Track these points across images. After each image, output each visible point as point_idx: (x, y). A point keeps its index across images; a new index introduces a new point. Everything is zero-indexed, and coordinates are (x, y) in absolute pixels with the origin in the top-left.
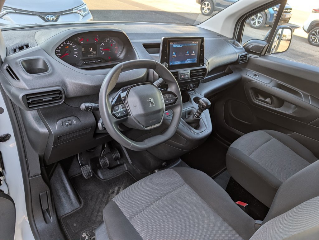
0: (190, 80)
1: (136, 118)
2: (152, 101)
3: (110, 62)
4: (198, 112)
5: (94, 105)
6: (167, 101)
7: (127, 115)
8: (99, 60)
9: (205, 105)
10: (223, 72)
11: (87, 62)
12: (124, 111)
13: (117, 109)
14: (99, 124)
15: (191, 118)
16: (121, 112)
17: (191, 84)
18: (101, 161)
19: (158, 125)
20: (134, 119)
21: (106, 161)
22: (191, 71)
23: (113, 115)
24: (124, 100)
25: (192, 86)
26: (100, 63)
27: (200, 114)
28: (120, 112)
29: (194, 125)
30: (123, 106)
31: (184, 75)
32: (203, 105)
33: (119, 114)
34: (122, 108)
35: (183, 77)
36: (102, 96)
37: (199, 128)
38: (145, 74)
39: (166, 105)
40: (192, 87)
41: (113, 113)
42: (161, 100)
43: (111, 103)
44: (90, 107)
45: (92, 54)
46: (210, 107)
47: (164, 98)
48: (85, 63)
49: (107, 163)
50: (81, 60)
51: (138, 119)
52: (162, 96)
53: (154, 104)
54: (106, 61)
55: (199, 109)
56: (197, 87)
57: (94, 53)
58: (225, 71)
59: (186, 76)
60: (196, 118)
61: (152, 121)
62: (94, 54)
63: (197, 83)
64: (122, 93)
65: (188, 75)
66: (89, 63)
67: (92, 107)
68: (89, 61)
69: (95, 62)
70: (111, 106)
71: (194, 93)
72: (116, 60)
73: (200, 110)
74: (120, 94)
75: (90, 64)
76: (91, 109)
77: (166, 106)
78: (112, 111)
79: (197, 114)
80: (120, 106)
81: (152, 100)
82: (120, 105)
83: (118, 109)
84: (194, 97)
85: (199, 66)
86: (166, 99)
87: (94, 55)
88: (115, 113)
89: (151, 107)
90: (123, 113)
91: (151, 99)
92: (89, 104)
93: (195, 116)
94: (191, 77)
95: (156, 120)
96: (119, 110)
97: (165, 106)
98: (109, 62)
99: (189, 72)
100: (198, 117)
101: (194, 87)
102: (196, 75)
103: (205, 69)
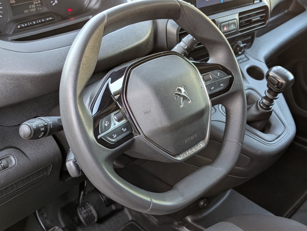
0: (240, 34)
1: (153, 139)
2: (183, 94)
3: (72, 19)
4: (266, 98)
5: (49, 120)
6: (213, 88)
7: (131, 135)
8: (49, 17)
9: (284, 82)
10: (286, 11)
11: (23, 25)
12: (124, 126)
13: (106, 125)
14: (70, 164)
15: (253, 111)
16: (118, 131)
17: (240, 42)
18: (81, 214)
19: (201, 145)
20: (148, 142)
21: (91, 211)
22: (240, 14)
23: (101, 141)
24: (119, 99)
25: (242, 45)
26: (51, 23)
27: (271, 101)
28: (113, 132)
29: (259, 124)
30: (120, 114)
31: (229, 25)
32: (279, 82)
33: (112, 138)
34: (119, 120)
35: (225, 29)
36: (66, 100)
37: (271, 130)
38: (151, 34)
39: (211, 96)
40: (241, 48)
41: (99, 137)
42: (201, 87)
43: (91, 113)
44: (42, 127)
45: (34, 6)
46: (293, 84)
47: (205, 81)
48: (19, 27)
49: (92, 214)
50: (9, 22)
51: (156, 140)
52: (201, 77)
53: (189, 100)
54: (64, 18)
55: (270, 90)
56: (250, 47)
57: (36, 4)
58: (290, 9)
59: (232, 26)
60: (264, 111)
61: (189, 139)
62: (36, 7)
63: (250, 38)
64: (112, 83)
65: (234, 23)
66: (28, 26)
67: (45, 126)
68: (27, 22)
69: (42, 23)
70: (92, 120)
71: (246, 59)
72: (85, 12)
73: (272, 93)
74: (108, 85)
75: (32, 27)
76: (45, 131)
77: (212, 99)
78: (96, 133)
79: (264, 101)
80: (113, 116)
81: (183, 90)
82: (112, 114)
83: (109, 126)
84: (247, 66)
85: (254, 4)
86: (209, 83)
87: (37, 9)
88: (103, 136)
89: (183, 108)
90: (123, 132)
91: (180, 88)
92: (38, 122)
93: (261, 107)
94: (240, 27)
95: (196, 135)
96: (112, 128)
97: (209, 98)
98: (69, 18)
99: (237, 17)
100: (268, 107)
101: (245, 46)
102: (250, 22)
103: (265, 7)
